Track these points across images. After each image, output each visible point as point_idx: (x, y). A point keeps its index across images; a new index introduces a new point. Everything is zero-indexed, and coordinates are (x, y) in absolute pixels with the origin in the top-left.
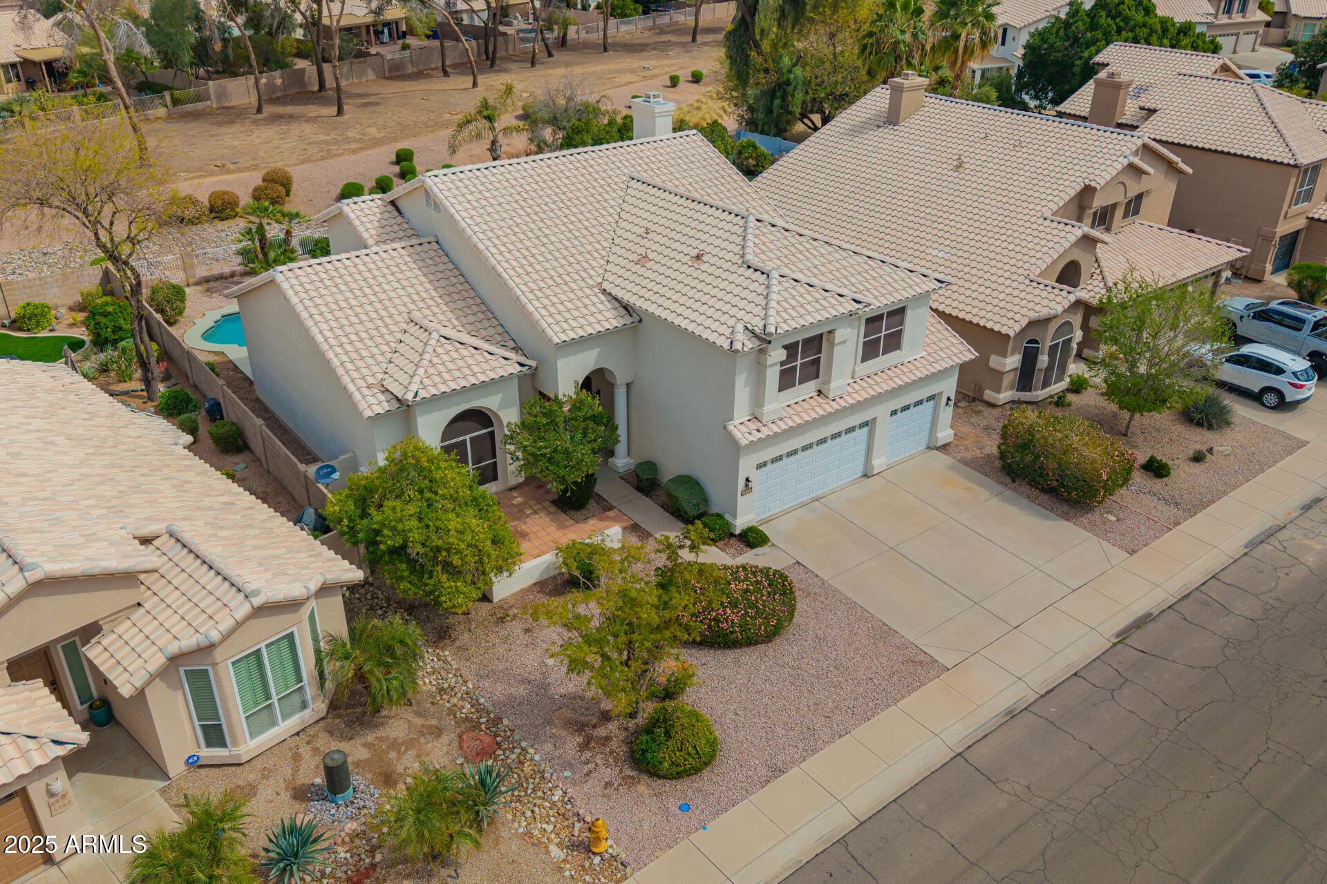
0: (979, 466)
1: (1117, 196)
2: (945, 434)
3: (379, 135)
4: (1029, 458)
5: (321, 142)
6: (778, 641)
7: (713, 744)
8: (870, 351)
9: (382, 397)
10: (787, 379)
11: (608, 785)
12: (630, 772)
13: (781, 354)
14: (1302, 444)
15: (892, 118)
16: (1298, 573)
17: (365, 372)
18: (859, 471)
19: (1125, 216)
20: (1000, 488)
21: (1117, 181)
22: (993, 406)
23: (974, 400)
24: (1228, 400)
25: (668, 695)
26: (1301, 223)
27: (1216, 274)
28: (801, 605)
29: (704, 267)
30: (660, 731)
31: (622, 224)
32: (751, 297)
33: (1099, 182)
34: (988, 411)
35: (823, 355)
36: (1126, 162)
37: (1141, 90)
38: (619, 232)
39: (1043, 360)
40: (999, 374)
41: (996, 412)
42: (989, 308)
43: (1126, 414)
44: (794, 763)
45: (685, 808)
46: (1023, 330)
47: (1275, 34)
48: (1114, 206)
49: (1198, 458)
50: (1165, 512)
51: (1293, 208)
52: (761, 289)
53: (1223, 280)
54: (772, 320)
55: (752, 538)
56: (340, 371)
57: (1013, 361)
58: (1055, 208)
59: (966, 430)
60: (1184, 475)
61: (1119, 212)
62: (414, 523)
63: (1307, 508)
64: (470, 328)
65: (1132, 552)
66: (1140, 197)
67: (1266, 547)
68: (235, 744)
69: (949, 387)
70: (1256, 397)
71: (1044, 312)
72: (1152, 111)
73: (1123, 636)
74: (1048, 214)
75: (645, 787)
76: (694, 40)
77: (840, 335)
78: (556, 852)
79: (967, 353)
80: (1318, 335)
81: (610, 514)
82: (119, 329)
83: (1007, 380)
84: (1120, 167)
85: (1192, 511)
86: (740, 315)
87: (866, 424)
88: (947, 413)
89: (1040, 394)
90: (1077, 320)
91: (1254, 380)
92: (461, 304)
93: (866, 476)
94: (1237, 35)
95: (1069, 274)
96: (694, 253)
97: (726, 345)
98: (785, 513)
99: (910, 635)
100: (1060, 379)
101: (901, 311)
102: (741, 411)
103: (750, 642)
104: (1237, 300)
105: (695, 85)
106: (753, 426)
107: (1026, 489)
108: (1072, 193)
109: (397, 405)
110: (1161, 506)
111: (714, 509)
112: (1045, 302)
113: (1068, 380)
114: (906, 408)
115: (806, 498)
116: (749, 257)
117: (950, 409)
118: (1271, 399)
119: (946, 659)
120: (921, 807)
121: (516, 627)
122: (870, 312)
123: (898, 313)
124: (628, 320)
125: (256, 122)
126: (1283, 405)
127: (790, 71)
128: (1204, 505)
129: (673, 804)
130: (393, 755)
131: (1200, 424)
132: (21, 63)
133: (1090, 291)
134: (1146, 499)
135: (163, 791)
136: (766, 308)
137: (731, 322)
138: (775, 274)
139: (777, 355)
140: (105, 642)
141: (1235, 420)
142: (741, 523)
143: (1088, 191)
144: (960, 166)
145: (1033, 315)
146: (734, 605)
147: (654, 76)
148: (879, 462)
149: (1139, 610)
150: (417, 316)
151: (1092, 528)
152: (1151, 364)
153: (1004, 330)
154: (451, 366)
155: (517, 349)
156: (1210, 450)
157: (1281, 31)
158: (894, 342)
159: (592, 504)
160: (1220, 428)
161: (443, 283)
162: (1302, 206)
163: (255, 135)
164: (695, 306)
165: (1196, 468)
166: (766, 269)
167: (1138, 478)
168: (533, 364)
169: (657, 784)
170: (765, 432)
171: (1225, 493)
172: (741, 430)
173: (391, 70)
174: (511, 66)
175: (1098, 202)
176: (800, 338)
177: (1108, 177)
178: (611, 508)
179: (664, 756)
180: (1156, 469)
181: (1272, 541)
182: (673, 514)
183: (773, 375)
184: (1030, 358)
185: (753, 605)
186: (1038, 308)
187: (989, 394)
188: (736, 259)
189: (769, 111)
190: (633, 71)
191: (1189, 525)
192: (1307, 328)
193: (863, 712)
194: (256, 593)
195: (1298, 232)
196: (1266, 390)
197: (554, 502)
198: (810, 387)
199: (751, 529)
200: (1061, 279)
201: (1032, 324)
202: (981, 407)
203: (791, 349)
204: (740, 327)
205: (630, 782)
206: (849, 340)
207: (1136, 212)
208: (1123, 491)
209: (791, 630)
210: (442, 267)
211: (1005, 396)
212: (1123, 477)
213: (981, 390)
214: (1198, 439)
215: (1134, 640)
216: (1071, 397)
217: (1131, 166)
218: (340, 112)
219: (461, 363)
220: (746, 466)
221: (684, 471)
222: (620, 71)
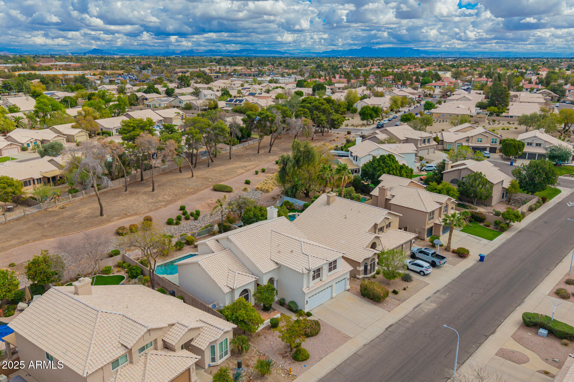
0: (357, 294)
1: (384, 224)
2: (348, 287)
3: (170, 199)
4: (367, 292)
5: (152, 202)
6: (318, 335)
7: (308, 354)
8: (330, 270)
9: (227, 288)
10: (314, 278)
11: (290, 363)
12: (293, 361)
13: (313, 273)
14: (428, 284)
15: (328, 203)
16: (423, 314)
17: (223, 283)
18: (330, 298)
19: (387, 228)
20: (361, 299)
21: (383, 221)
22: (359, 279)
23: (354, 277)
24: (412, 274)
25: (297, 346)
26: (432, 225)
27: (411, 241)
28: (321, 328)
29: (294, 254)
30: (298, 352)
31: (272, 243)
32: (305, 261)
33: (378, 223)
34: (358, 280)
35: (321, 272)
36: (384, 217)
37: (391, 189)
38: (272, 245)
39: (369, 267)
40: (359, 271)
41: (359, 280)
42: (355, 256)
43: (388, 280)
44: (324, 357)
45: (305, 366)
46: (363, 261)
47: (440, 147)
48: (383, 227)
49: (405, 289)
50: (397, 302)
51: (429, 222)
52: (307, 259)
53: (412, 242)
54: (310, 267)
55: (309, 314)
56: (218, 283)
57: (362, 268)
58: (369, 229)
59: (353, 286)
60: (402, 293)
61: (385, 228)
62: (245, 315)
63: (427, 299)
64: (242, 270)
65: (389, 312)
66: (390, 223)
67: (417, 309)
68: (217, 361)
69: (348, 276)
70: (419, 273)
71: (368, 257)
72: (394, 196)
73: (387, 329)
74: (367, 231)
75: (297, 363)
76: (258, 153)
77: (324, 268)
78: (283, 375)
79: (351, 268)
80: (433, 257)
81: (276, 311)
82: (137, 273)
83: (361, 273)
84: (383, 219)
85: (403, 302)
86: (304, 265)
87: (330, 286)
88: (348, 282)
89: (369, 275)
90: (376, 257)
91: (418, 269)
92: (239, 264)
93: (331, 298)
94: (428, 149)
95: (374, 246)
96: (291, 250)
97: (302, 272)
98: (315, 308)
99: (344, 332)
100: (374, 271)
101: (336, 260)
102: (305, 286)
103: (312, 336)
104: (415, 248)
105: (263, 173)
106: (308, 289)
107: (367, 299)
108: (372, 225)
109: (231, 290)
110: (396, 301)
111: (299, 308)
112: (368, 254)
113: (376, 271)
114: (339, 282)
115: (319, 304)
116: (303, 252)
117: (349, 281)
118: (422, 273)
119: (352, 336)
120: (349, 362)
121: (263, 337)
122: (330, 262)
123: (335, 261)
124: (278, 266)
125: (126, 195)
126: (425, 275)
127: (297, 182)
128: (405, 300)
129: (303, 366)
130: (247, 361)
131: (405, 281)
132: (42, 178)
133: (379, 248)
134: (393, 300)
135: (205, 371)
136: (309, 263)
137: (302, 267)
138: (309, 256)
139: (312, 273)
140: (195, 341)
141: (413, 279)
142: (306, 311)
143: (376, 225)
144: (346, 218)
145: (365, 258)
146: (308, 328)
147: (249, 170)
148: (334, 295)
149: (390, 324)
150: (230, 268)
151: (381, 307)
152: (392, 268)
153: (359, 261)
154: (241, 280)
155: (252, 274)
156: (407, 287)
157: (442, 146)
158: (335, 267)
159: (271, 309)
160: (410, 281)
161: (234, 260)
162: (431, 221)
163: (128, 201)
164: (293, 263)
165: (404, 292)
166: (308, 254)
167: (391, 295)
168: (258, 278)
169: (299, 362)
170: (310, 290)
171: (410, 297)
172: (305, 290)
173: (162, 171)
174: (201, 167)
175: (379, 227)
176: (316, 269)
177: (380, 221)
178: (275, 310)
179: (300, 357)
180: (395, 292)
181: (419, 307)
182: (290, 310)
183: (311, 278)
184: (366, 267)
185: (312, 328)
186: (366, 255)
187: (357, 276)
188: (300, 252)
189: (292, 192)
190: (242, 168)
191: (402, 305)
192: (430, 255)
193: (336, 347)
194: (224, 329)
195: (432, 227)
196: (421, 271)
197: (262, 310)
198: (319, 279)
199: (308, 313)
200: (371, 247)
201: (365, 259)
202: (356, 279)
203: (314, 271)
204: (304, 268)
205: (294, 363)
206: (326, 268)
207: (390, 226)
208: (388, 298)
209: (320, 333)
210: (232, 256)
211: (361, 276)
212: (387, 294)
213: (356, 275)
214: (405, 284)
215: (389, 330)
216: (377, 276)
217: (386, 218)
218: (153, 190)
219: (243, 279)
220: (307, 298)
221: (292, 300)
222: (237, 168)
